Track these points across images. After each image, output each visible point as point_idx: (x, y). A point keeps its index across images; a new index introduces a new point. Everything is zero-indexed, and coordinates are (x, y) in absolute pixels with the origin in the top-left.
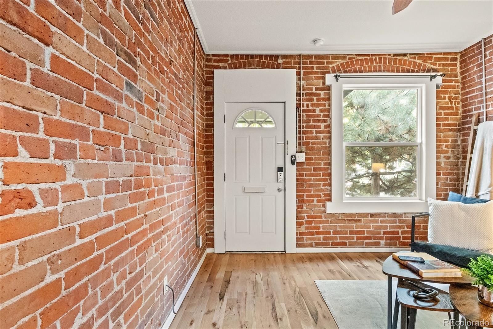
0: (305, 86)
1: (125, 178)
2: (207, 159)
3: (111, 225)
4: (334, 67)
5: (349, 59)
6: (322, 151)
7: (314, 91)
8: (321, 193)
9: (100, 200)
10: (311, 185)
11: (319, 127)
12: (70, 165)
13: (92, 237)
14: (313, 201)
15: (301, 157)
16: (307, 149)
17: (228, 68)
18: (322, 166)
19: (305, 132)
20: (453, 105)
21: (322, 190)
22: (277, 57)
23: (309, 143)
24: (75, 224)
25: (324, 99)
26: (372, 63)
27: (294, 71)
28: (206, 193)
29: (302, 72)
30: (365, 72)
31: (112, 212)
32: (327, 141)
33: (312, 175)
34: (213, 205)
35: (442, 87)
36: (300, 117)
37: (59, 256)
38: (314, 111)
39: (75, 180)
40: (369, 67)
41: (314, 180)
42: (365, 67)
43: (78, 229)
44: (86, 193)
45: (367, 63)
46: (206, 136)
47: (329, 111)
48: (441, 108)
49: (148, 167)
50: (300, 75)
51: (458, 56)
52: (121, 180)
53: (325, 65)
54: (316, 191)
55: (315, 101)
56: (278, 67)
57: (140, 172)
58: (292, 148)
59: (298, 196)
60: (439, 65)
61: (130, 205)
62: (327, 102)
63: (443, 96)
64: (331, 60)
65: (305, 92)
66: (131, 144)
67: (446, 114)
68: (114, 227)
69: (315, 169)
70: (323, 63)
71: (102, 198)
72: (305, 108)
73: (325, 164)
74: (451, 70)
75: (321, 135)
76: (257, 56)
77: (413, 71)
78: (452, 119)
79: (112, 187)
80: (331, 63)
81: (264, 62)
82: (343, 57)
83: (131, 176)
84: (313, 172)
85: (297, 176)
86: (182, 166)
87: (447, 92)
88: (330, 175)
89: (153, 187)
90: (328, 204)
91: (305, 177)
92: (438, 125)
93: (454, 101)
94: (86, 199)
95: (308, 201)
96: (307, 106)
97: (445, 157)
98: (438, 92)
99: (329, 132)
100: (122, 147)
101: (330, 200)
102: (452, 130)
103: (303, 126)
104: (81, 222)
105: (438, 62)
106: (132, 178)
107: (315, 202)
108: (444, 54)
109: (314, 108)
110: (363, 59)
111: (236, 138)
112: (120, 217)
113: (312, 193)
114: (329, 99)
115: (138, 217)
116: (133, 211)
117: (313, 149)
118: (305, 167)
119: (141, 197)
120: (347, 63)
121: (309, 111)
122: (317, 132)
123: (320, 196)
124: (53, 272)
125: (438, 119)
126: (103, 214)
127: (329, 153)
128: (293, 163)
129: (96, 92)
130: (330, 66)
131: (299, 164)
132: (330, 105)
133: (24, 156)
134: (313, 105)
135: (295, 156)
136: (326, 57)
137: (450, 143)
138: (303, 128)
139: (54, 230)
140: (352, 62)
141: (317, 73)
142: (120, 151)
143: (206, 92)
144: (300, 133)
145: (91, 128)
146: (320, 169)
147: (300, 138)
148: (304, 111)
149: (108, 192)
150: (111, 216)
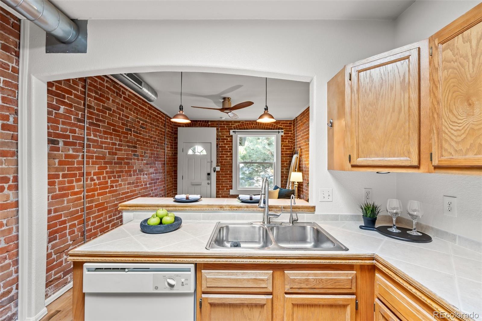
0: (221, 135)
1: (132, 181)
2: (175, 169)
3: (128, 193)
4: (234, 126)
5: (242, 123)
6: (228, 166)
7: (225, 137)
8: (228, 186)
9: (126, 187)
10: (223, 182)
11: (227, 154)
12: (120, 179)
13: (124, 196)
14: (224, 189)
15: (218, 169)
16: (222, 164)
17: (185, 126)
18: (229, 173)
19: (220, 157)
20: (290, 145)
21: (228, 184)
22: (208, 121)
23: (222, 162)
24: (121, 192)
25: (229, 141)
26: (252, 125)
27: (216, 128)
28: (174, 185)
29: (219, 129)
30: (249, 129)
31: (129, 190)
32: (231, 161)
33: (224, 177)
34: (177, 191)
35: (285, 137)
36: (218, 150)
37: (118, 198)
38: (225, 147)
39: (121, 182)
40: (251, 127)
41: (225, 179)
42: (249, 127)
43: (121, 193)
44: (123, 185)
45: (250, 125)
46: (174, 158)
47: (232, 147)
48: (284, 146)
49: (141, 177)
50: (218, 130)
51: (292, 122)
52: (131, 182)
53: (230, 125)
54: (226, 184)
55: (225, 142)
56: (208, 127)
57: (137, 179)
58: (214, 164)
59: (217, 187)
60: (284, 126)
61: (134, 189)
62: (231, 143)
63: (285, 140)
64: (233, 123)
65: (221, 138)
66: (135, 171)
67: (286, 149)
68: (129, 194)
69: (225, 174)
70: (229, 124)
71: (126, 186)
72: (221, 145)
73: (230, 172)
74: (289, 129)
75: (228, 158)
76: (198, 121)
77: (271, 129)
78: (289, 152)
79: (129, 184)
80: (233, 124)
81: (202, 124)
82: (239, 122)
83: (135, 180)
84: (224, 175)
85: (216, 177)
86: (157, 175)
87: (287, 139)
88: (232, 177)
89: (142, 183)
90: (231, 190)
91: (220, 178)
92: (282, 154)
93: (290, 143)
94: (123, 187)
95: (222, 189)
96: (222, 144)
97: (286, 169)
98: (282, 139)
99: (232, 157)
100: (132, 172)
101: (232, 189)
102: (289, 156)
103: (220, 154)
104: (122, 192)
105: (283, 125)
106: (135, 181)
107: (225, 190)
108: (286, 121)
109: (225, 146)
110: (248, 123)
111: (188, 159)
112: (131, 192)
113: (224, 185)
114: (232, 142)
115: (137, 192)
116: (135, 191)
117: (224, 164)
118: (220, 173)
119: (138, 186)
120: (241, 124)
121: (222, 147)
122: (226, 157)
123: (227, 187)
124: (117, 201)
125: (282, 151)
126: (127, 190)
127: (232, 167)
128: (214, 171)
129: (125, 161)
130: (233, 126)
131: (217, 172)
132: (232, 144)
133: (113, 179)
134: (224, 144)
135: (215, 168)
136: (231, 122)
137: (288, 163)
138: (220, 155)
139: (117, 193)
140: (243, 124)
141: (226, 129)
142: (131, 174)
143: (175, 137)
144: (218, 157)
145: (124, 170)
146: (228, 174)
147: (218, 160)
148: (220, 147)
149: (128, 185)
150: (128, 191)
